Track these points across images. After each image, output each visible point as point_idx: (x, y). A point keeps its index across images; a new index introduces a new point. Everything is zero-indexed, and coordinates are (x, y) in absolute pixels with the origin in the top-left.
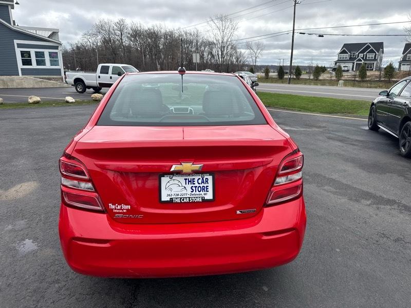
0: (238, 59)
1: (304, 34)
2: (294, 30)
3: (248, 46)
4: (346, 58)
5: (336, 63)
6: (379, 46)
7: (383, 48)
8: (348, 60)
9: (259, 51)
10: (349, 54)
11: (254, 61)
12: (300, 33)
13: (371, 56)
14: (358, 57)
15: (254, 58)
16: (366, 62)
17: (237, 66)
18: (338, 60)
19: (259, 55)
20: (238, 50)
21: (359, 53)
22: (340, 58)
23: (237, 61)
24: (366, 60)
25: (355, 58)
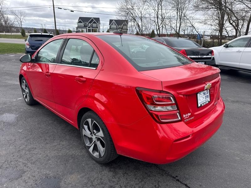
0: (6, 22)
1: (61, 9)
2: (54, 5)
3: (13, 13)
4: (82, 26)
5: (77, 29)
6: (98, 20)
7: (99, 21)
8: (83, 27)
9: (22, 17)
10: (83, 23)
11: (20, 24)
12: (59, 8)
13: (94, 25)
14: (88, 25)
15: (20, 22)
16: (93, 29)
17: (7, 27)
18: (78, 27)
19: (23, 20)
20: (5, 15)
21: (88, 23)
22: (79, 25)
23: (6, 23)
24: (92, 27)
25: (87, 26)
